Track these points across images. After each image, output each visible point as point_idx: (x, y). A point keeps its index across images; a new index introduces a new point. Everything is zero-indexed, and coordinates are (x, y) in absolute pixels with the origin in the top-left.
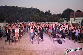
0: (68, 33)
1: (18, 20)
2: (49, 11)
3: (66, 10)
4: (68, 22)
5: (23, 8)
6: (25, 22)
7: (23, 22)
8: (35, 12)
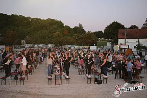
0: (114, 66)
1: (22, 41)
2: (80, 25)
3: (111, 25)
4: (115, 46)
5: (32, 19)
6: (36, 46)
7: (31, 45)
8: (54, 26)
